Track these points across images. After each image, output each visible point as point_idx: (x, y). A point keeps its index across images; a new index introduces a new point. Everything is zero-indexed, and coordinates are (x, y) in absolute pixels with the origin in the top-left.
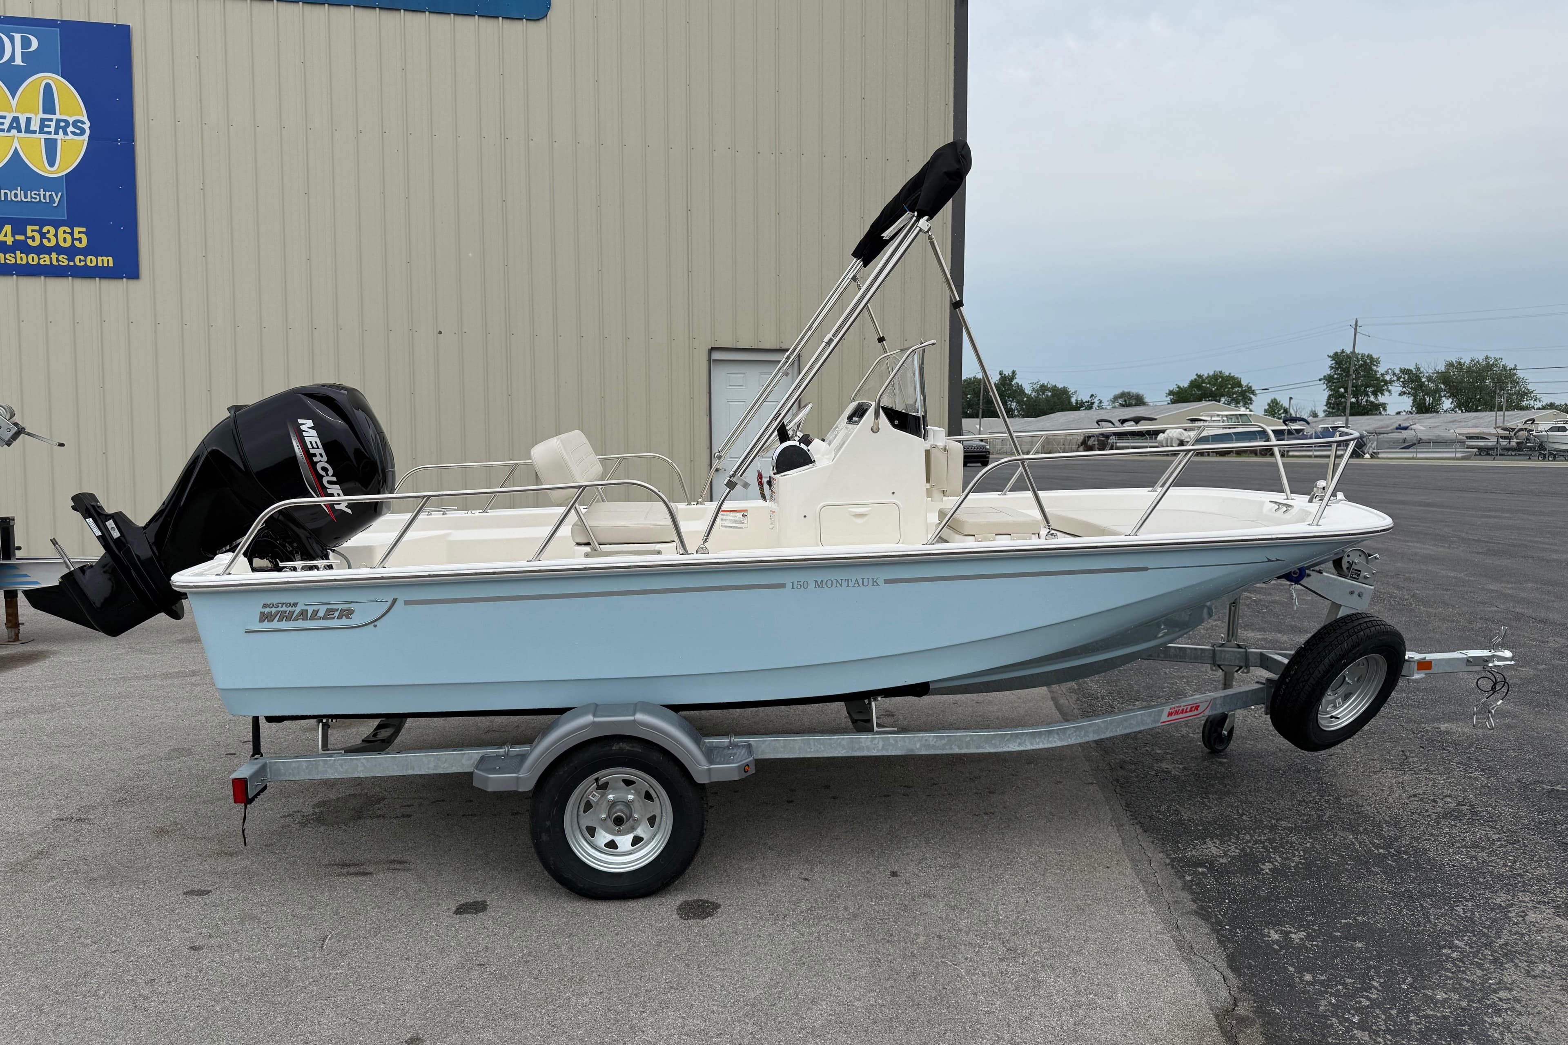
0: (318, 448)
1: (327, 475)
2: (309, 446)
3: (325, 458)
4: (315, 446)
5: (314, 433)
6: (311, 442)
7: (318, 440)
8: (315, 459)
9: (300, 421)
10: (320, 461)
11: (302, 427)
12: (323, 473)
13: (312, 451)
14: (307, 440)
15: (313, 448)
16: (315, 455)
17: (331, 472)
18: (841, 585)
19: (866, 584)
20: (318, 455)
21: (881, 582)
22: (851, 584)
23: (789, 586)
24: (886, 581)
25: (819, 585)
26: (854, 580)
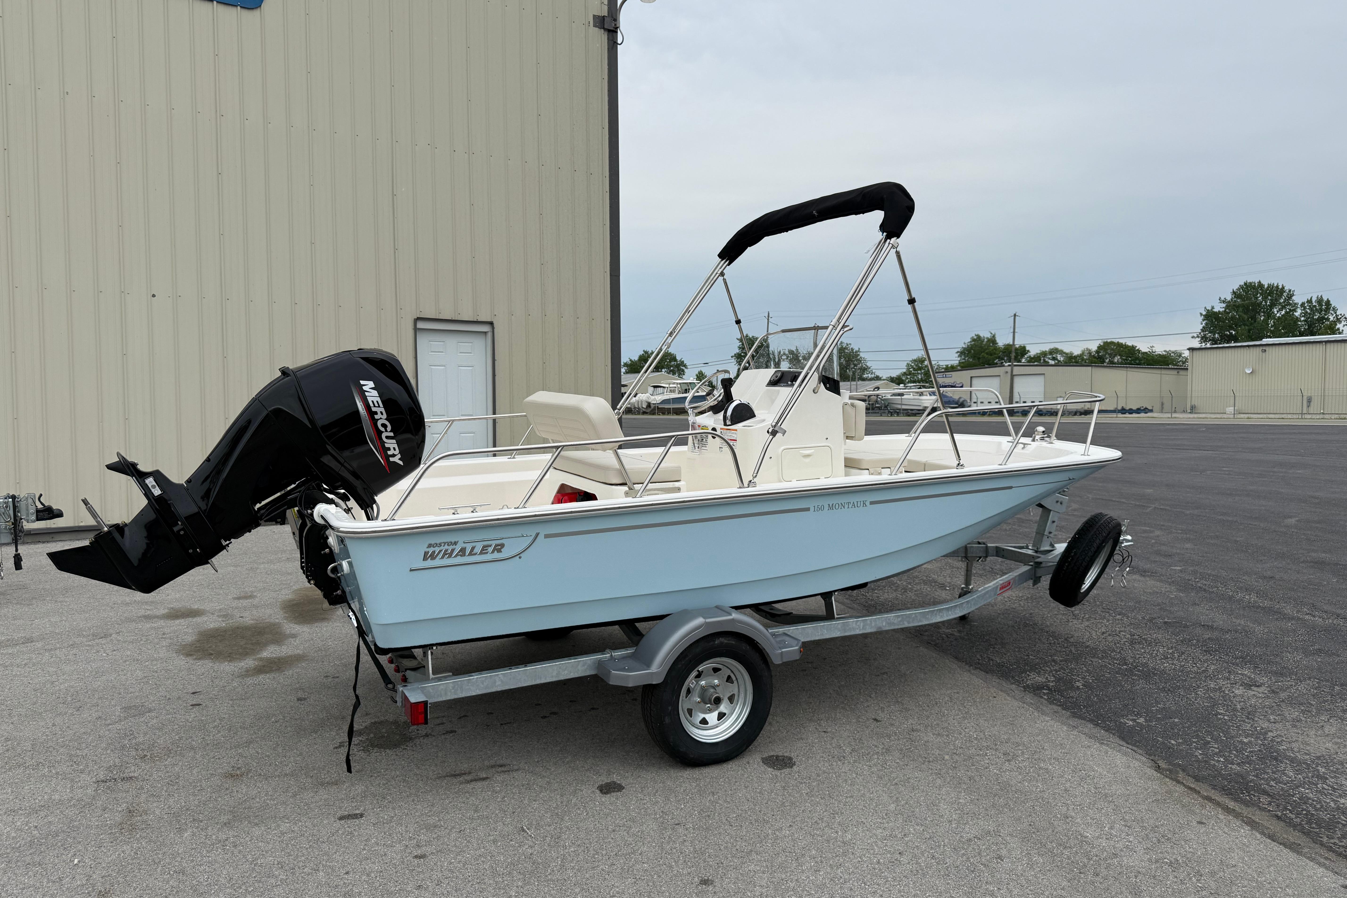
0: (379, 406)
1: (386, 431)
2: (371, 405)
3: (385, 416)
4: (376, 405)
5: (375, 393)
6: (373, 401)
7: (379, 399)
8: (376, 417)
9: (362, 382)
10: (381, 418)
11: (364, 388)
12: (382, 429)
13: (374, 409)
14: (370, 399)
15: (375, 406)
16: (376, 413)
17: (389, 428)
18: (844, 507)
19: (859, 505)
20: (379, 413)
21: (868, 503)
22: (850, 506)
23: (812, 509)
24: (872, 503)
25: (831, 507)
26: (852, 503)
